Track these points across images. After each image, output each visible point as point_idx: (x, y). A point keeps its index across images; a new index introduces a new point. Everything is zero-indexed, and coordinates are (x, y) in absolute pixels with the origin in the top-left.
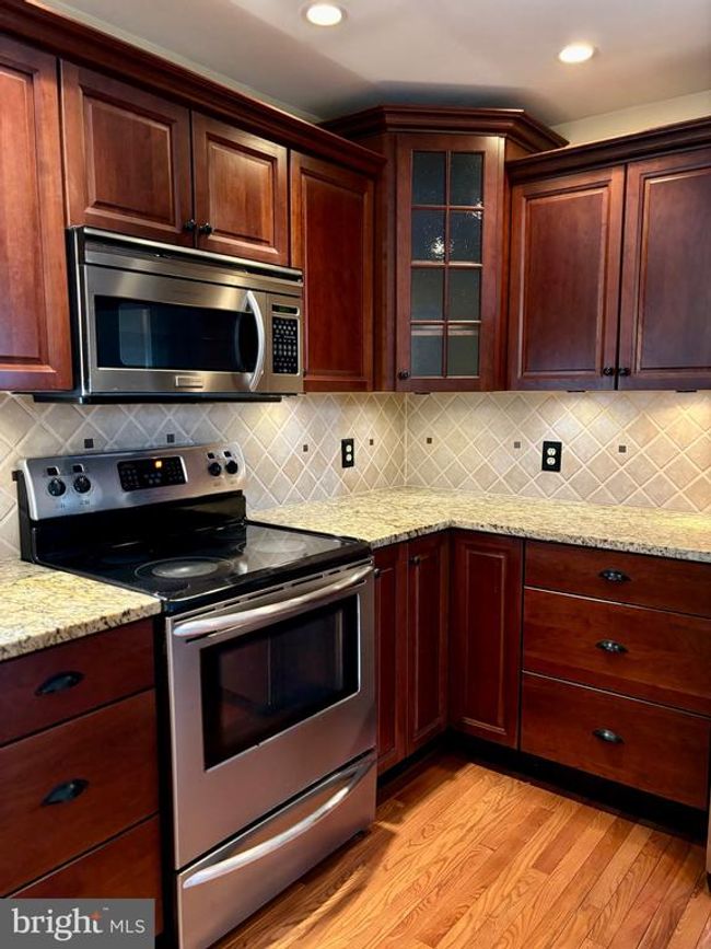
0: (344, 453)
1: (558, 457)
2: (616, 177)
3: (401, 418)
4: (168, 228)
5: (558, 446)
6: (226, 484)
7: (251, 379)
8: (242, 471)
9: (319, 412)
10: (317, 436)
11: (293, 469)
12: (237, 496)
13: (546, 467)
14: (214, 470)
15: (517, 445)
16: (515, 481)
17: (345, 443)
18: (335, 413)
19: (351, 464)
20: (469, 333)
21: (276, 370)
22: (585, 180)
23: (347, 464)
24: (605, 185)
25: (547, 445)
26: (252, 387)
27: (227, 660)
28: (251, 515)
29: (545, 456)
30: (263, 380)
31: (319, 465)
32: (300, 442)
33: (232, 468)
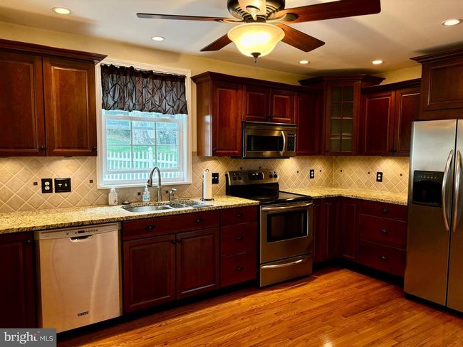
0: (311, 174)
1: (381, 177)
2: (393, 93)
3: (332, 163)
4: (263, 117)
5: (381, 174)
6: (274, 181)
7: (281, 153)
8: (278, 178)
9: (303, 161)
10: (302, 169)
11: (293, 178)
12: (277, 185)
13: (378, 180)
14: (271, 176)
15: (369, 173)
16: (368, 185)
17: (311, 171)
18: (308, 161)
19: (313, 177)
20: (349, 138)
21: (288, 150)
22: (384, 94)
23: (311, 177)
24: (390, 95)
25: (378, 173)
26: (282, 155)
27: (273, 219)
28: (280, 190)
29: (378, 177)
30: (284, 153)
31: (302, 177)
32: (296, 170)
33: (276, 176)
